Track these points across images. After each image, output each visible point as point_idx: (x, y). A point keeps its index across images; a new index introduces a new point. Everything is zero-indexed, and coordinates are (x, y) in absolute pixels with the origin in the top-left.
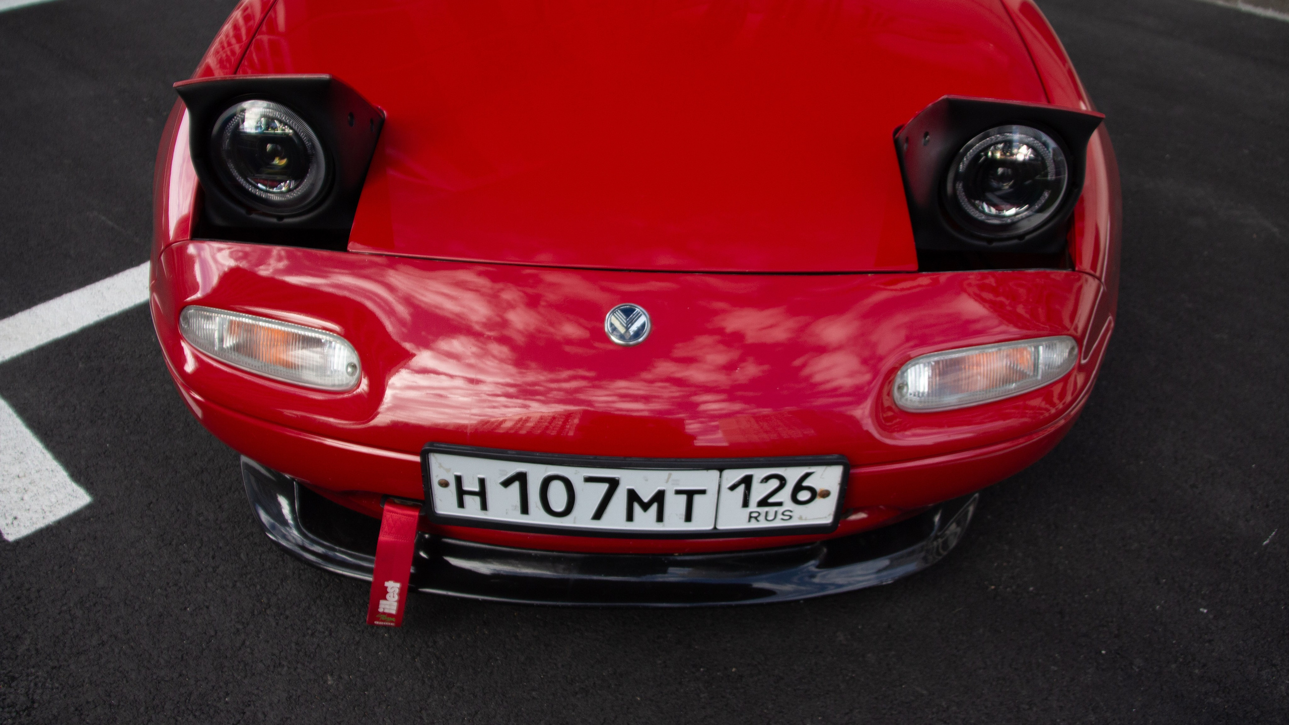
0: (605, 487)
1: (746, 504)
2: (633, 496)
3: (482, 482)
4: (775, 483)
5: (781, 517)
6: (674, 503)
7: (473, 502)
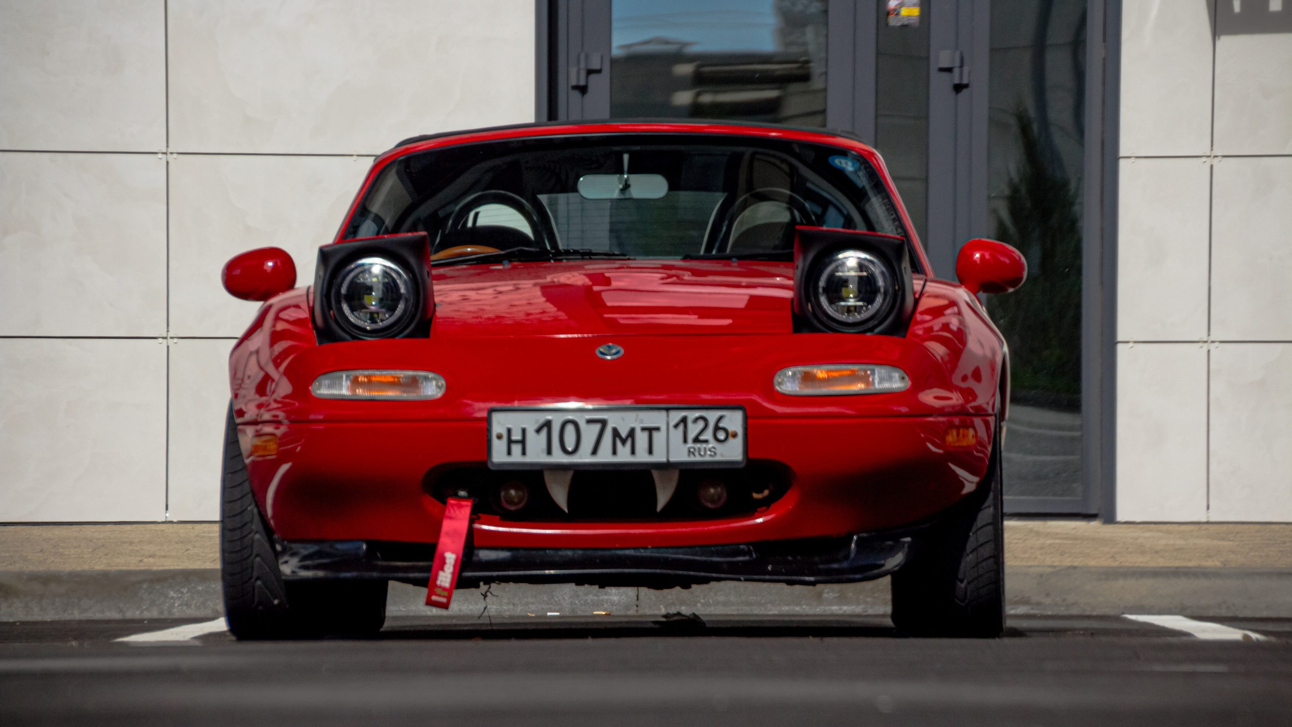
0: (597, 427)
1: (685, 441)
2: (616, 433)
3: (524, 431)
4: (701, 424)
5: (709, 453)
6: (642, 439)
7: (517, 449)
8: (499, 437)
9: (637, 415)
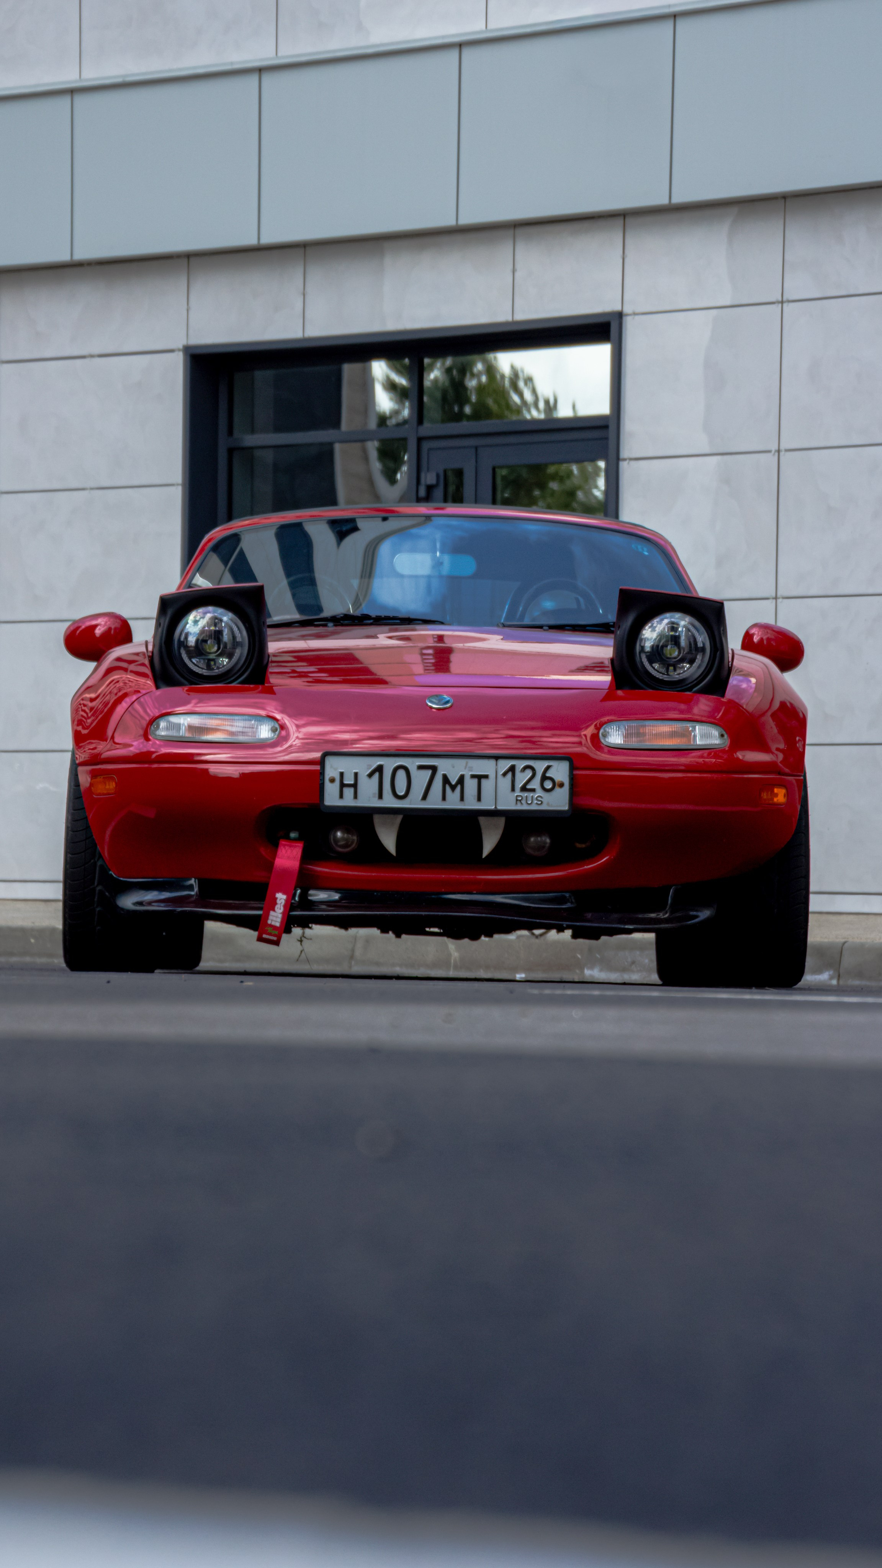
0: (429, 773)
1: (513, 789)
2: (446, 780)
3: (356, 774)
4: (529, 774)
5: (536, 802)
6: (471, 786)
7: (349, 792)
8: (332, 780)
9: (467, 764)
